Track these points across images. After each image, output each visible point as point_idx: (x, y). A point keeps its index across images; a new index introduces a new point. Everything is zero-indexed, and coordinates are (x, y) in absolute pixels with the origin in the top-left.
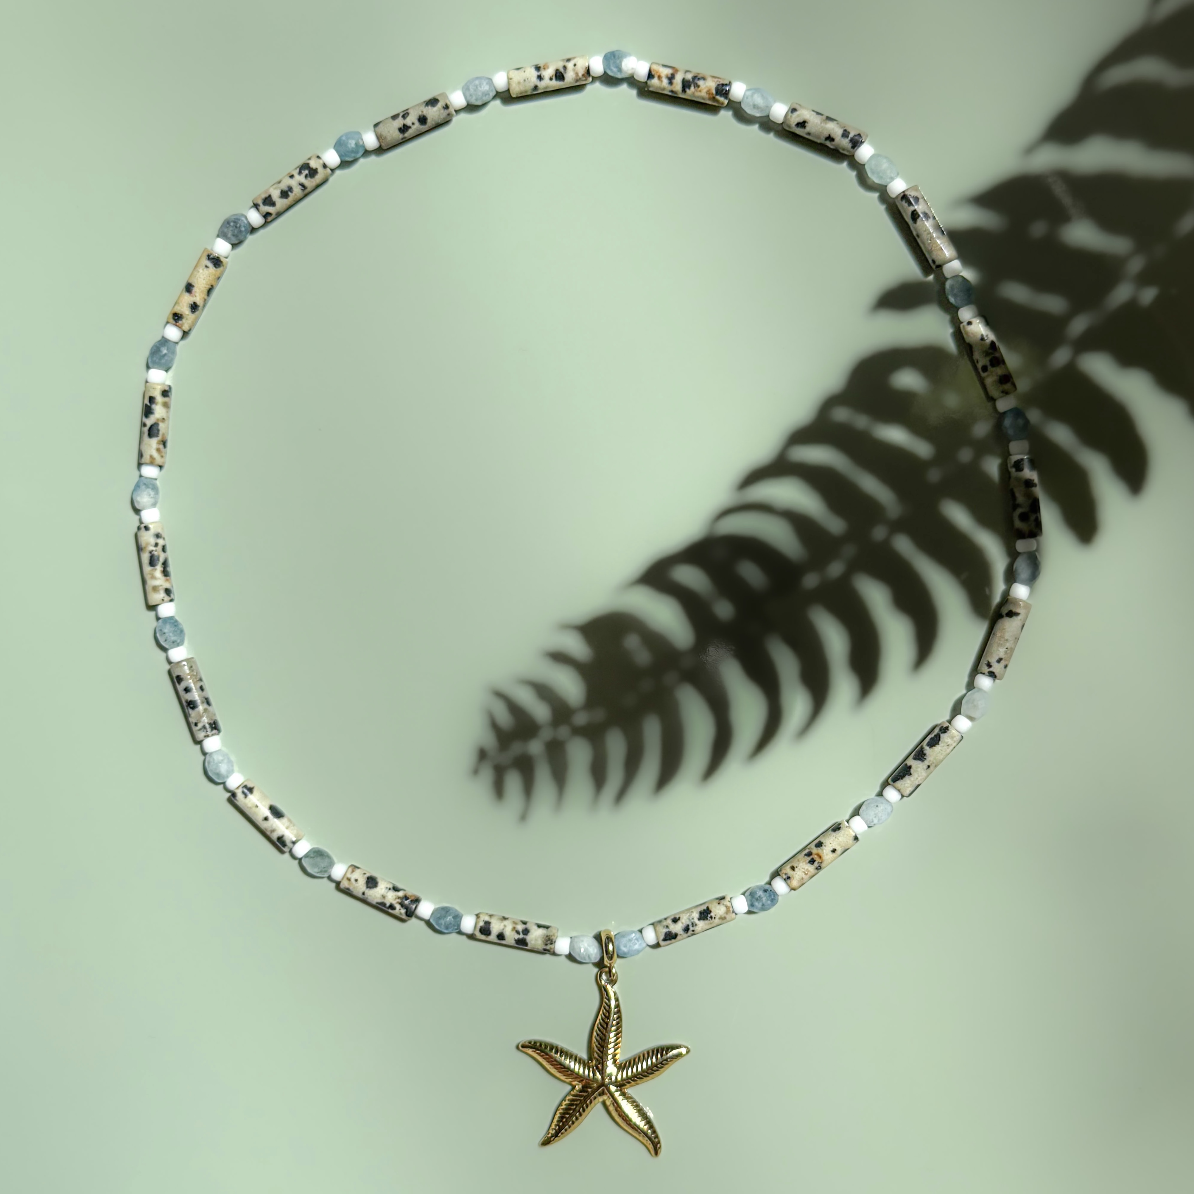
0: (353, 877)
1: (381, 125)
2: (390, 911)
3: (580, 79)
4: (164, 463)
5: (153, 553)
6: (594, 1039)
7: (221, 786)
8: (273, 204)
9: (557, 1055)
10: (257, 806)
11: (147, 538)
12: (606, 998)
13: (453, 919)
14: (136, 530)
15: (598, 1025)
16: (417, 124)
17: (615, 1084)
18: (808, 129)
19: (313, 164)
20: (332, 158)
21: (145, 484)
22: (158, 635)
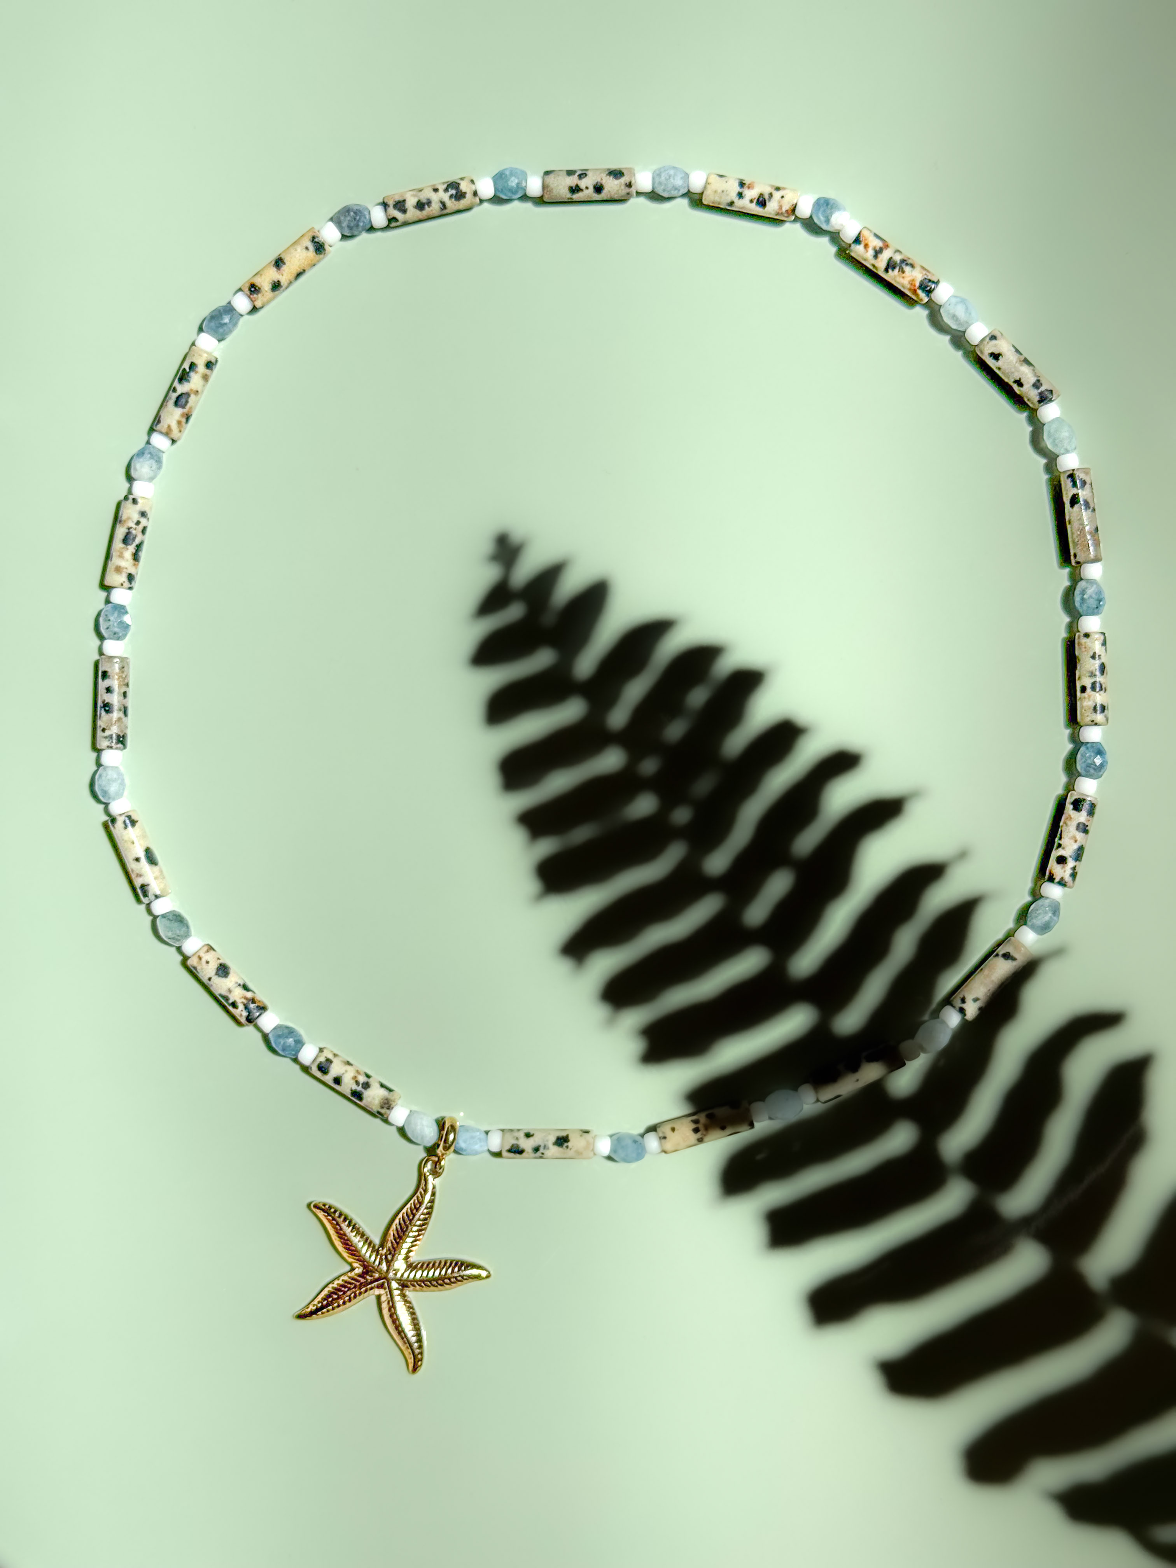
0: (206, 957)
1: (552, 176)
2: (230, 1008)
3: (782, 213)
4: (179, 439)
5: (131, 530)
6: (394, 1227)
7: (102, 806)
8: (404, 211)
9: (349, 1228)
10: (133, 843)
11: (130, 513)
12: (422, 1188)
13: (294, 1043)
14: (122, 498)
15: (404, 1213)
16: (591, 189)
17: (399, 1282)
18: (1000, 363)
19: (464, 186)
20: (486, 188)
21: (150, 453)
22: (101, 620)
